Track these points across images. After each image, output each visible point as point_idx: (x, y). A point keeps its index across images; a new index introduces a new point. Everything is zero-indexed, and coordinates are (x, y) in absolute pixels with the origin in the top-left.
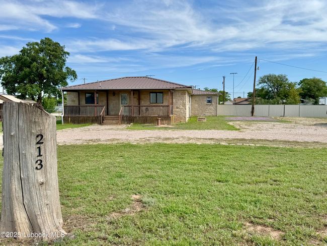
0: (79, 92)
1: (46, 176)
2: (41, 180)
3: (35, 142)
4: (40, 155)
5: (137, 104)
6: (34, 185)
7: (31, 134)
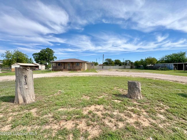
0: (56, 63)
1: (28, 86)
2: (26, 87)
3: (24, 78)
4: (26, 81)
5: (72, 66)
6: (24, 89)
7: (23, 76)
